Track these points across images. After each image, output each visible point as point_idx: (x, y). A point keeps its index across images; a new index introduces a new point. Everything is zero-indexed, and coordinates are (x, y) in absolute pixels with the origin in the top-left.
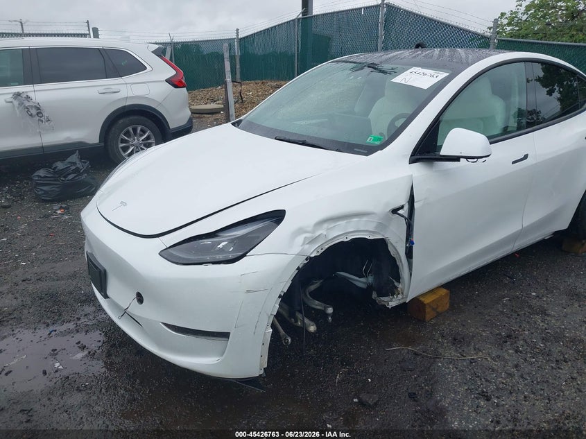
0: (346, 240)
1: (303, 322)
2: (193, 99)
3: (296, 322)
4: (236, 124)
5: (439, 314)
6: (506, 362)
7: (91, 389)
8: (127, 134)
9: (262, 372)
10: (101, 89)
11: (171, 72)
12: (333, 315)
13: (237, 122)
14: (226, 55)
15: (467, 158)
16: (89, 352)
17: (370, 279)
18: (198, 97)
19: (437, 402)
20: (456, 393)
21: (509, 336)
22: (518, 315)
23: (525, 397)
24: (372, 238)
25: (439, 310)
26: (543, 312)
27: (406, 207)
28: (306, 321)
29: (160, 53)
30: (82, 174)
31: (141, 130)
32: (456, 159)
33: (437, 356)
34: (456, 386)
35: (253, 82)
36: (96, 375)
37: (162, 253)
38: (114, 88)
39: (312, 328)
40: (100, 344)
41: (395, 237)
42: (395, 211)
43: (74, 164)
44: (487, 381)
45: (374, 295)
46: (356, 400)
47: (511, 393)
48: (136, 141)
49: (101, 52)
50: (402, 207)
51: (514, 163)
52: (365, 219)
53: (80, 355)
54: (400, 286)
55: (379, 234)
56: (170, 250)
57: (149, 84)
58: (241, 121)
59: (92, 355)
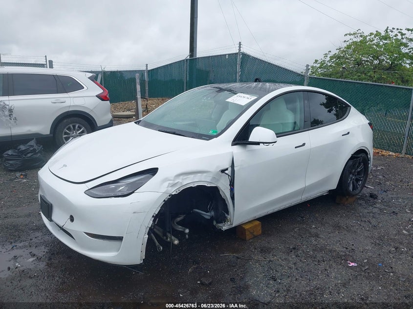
0: (193, 186)
1: (171, 238)
2: (115, 108)
3: (167, 239)
4: (138, 123)
5: (255, 237)
6: (289, 261)
7: (38, 276)
8: (69, 129)
9: (142, 262)
10: (54, 100)
11: (100, 91)
12: (189, 234)
13: (138, 121)
14: (138, 81)
15: (263, 143)
16: (38, 258)
17: (213, 213)
18: (119, 107)
19: (246, 282)
20: (257, 277)
21: (294, 248)
22: (302, 237)
23: (296, 279)
24: (209, 186)
25: (255, 233)
26: (317, 236)
27: (230, 169)
28: (173, 238)
29: (94, 79)
30: (37, 153)
31: (78, 127)
32: (258, 143)
33: (250, 259)
34: (258, 274)
35: (156, 98)
36: (41, 270)
37: (86, 192)
38: (62, 100)
39: (176, 242)
40: (45, 253)
41: (224, 186)
42: (223, 171)
43: (32, 146)
44: (276, 271)
45: (215, 223)
46: (199, 282)
47: (289, 277)
48: (75, 133)
49: (55, 78)
50: (227, 169)
51: (296, 148)
52: (205, 174)
53: (31, 259)
54: (229, 217)
55: (213, 184)
56: (91, 191)
57: (85, 98)
58: (140, 121)
59: (39, 259)
